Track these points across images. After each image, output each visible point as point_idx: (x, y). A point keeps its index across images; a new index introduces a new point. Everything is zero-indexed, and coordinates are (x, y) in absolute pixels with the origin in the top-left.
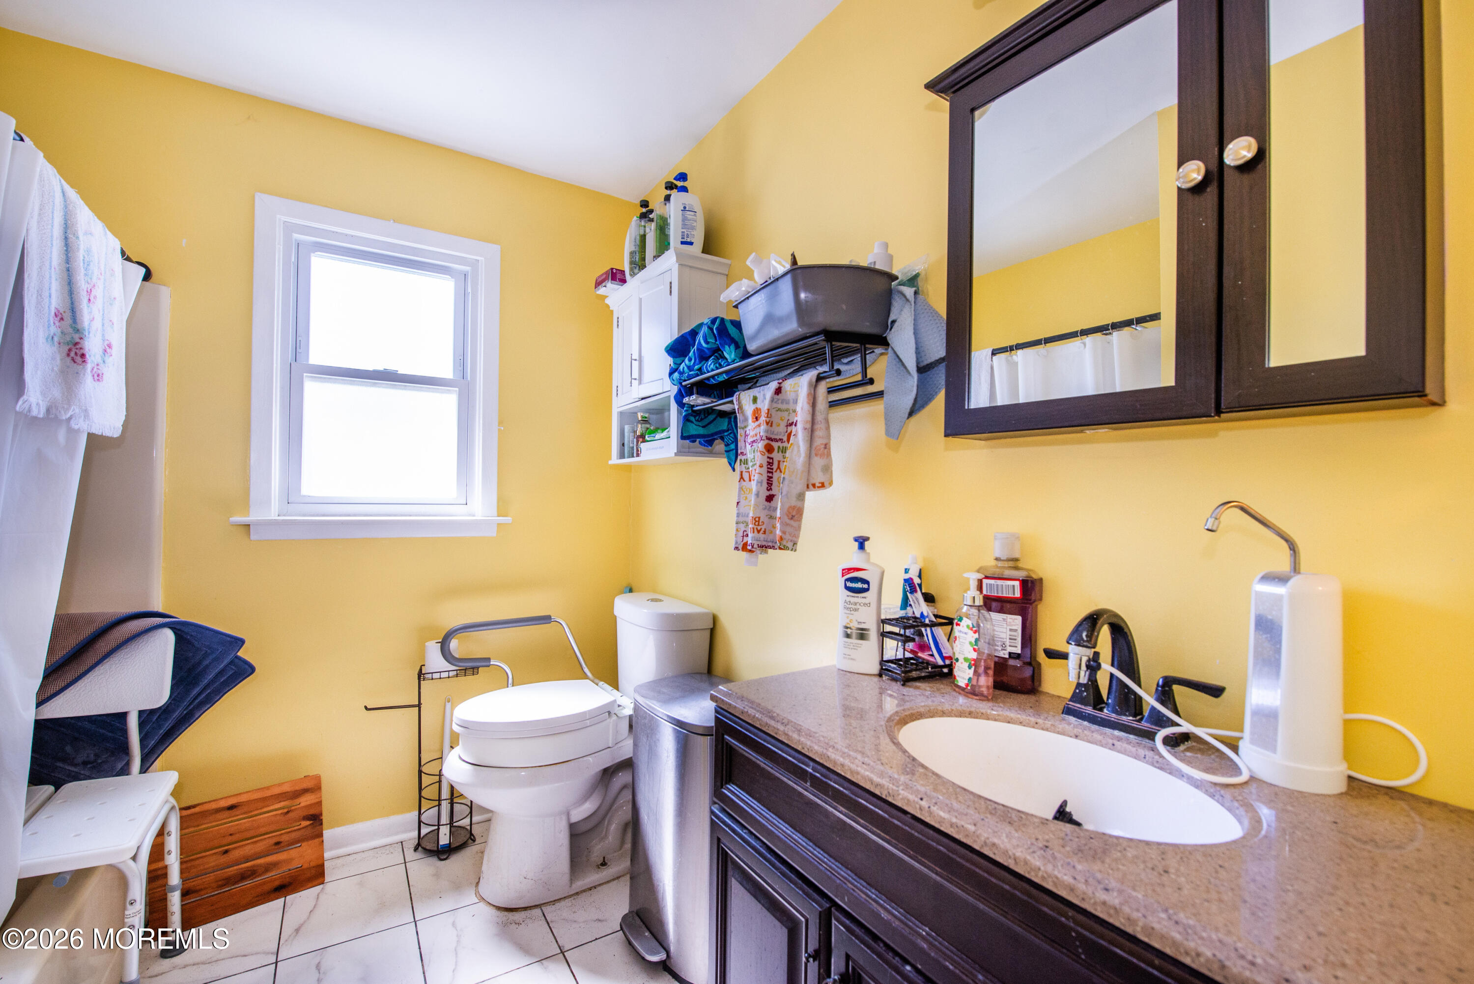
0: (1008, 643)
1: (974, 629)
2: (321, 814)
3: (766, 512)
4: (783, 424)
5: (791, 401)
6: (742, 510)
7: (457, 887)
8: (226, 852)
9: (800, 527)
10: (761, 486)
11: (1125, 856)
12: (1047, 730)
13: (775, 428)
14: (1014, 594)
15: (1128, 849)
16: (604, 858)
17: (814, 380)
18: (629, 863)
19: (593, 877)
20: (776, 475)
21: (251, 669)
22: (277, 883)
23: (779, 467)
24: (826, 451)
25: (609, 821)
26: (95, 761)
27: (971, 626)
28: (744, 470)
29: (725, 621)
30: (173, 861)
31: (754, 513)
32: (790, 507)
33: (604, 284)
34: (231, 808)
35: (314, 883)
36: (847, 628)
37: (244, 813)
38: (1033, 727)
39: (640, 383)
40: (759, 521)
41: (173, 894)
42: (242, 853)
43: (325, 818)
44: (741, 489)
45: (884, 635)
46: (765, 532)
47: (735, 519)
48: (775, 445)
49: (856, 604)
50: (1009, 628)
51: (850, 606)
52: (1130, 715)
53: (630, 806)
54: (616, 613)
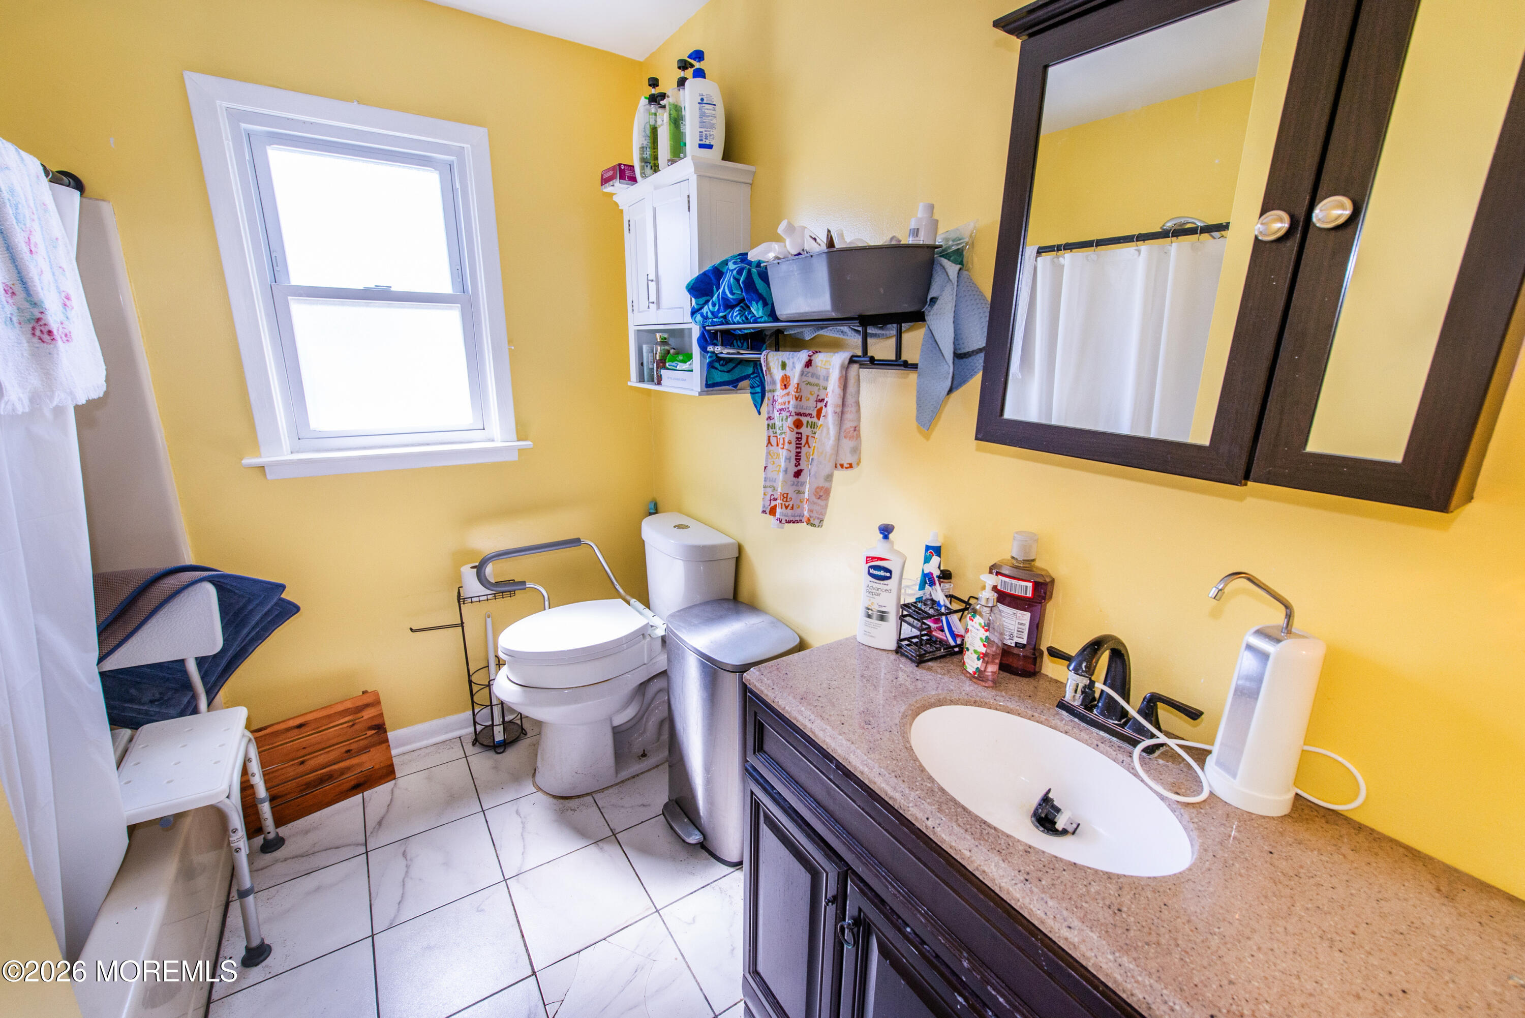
0: (1015, 634)
1: (986, 628)
2: (384, 724)
3: (795, 488)
4: (813, 399)
5: (822, 378)
6: (769, 475)
7: (516, 778)
8: (302, 763)
9: (826, 506)
10: (790, 462)
11: (1088, 891)
12: (1041, 723)
13: (804, 403)
14: (1026, 594)
15: (1093, 883)
16: (644, 750)
17: (847, 362)
18: (667, 753)
19: (636, 768)
20: (804, 450)
21: (297, 609)
22: (353, 783)
23: (807, 442)
24: (855, 433)
25: (647, 718)
26: (161, 698)
27: (983, 625)
28: (772, 434)
29: (751, 552)
30: (258, 781)
31: (782, 490)
32: (818, 488)
33: (611, 183)
34: (300, 726)
35: (387, 780)
36: (869, 609)
37: (313, 729)
38: (1030, 719)
39: (658, 308)
40: (787, 498)
41: (263, 805)
42: (317, 762)
43: (388, 725)
44: (768, 453)
45: (902, 618)
46: (792, 508)
47: (763, 483)
48: (804, 420)
49: (878, 589)
50: (1017, 621)
51: (872, 591)
52: (1116, 720)
53: (666, 706)
54: (644, 537)
